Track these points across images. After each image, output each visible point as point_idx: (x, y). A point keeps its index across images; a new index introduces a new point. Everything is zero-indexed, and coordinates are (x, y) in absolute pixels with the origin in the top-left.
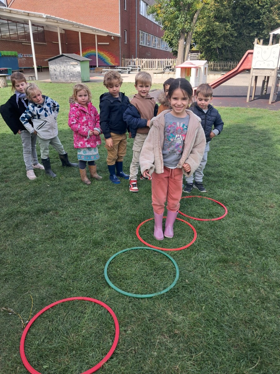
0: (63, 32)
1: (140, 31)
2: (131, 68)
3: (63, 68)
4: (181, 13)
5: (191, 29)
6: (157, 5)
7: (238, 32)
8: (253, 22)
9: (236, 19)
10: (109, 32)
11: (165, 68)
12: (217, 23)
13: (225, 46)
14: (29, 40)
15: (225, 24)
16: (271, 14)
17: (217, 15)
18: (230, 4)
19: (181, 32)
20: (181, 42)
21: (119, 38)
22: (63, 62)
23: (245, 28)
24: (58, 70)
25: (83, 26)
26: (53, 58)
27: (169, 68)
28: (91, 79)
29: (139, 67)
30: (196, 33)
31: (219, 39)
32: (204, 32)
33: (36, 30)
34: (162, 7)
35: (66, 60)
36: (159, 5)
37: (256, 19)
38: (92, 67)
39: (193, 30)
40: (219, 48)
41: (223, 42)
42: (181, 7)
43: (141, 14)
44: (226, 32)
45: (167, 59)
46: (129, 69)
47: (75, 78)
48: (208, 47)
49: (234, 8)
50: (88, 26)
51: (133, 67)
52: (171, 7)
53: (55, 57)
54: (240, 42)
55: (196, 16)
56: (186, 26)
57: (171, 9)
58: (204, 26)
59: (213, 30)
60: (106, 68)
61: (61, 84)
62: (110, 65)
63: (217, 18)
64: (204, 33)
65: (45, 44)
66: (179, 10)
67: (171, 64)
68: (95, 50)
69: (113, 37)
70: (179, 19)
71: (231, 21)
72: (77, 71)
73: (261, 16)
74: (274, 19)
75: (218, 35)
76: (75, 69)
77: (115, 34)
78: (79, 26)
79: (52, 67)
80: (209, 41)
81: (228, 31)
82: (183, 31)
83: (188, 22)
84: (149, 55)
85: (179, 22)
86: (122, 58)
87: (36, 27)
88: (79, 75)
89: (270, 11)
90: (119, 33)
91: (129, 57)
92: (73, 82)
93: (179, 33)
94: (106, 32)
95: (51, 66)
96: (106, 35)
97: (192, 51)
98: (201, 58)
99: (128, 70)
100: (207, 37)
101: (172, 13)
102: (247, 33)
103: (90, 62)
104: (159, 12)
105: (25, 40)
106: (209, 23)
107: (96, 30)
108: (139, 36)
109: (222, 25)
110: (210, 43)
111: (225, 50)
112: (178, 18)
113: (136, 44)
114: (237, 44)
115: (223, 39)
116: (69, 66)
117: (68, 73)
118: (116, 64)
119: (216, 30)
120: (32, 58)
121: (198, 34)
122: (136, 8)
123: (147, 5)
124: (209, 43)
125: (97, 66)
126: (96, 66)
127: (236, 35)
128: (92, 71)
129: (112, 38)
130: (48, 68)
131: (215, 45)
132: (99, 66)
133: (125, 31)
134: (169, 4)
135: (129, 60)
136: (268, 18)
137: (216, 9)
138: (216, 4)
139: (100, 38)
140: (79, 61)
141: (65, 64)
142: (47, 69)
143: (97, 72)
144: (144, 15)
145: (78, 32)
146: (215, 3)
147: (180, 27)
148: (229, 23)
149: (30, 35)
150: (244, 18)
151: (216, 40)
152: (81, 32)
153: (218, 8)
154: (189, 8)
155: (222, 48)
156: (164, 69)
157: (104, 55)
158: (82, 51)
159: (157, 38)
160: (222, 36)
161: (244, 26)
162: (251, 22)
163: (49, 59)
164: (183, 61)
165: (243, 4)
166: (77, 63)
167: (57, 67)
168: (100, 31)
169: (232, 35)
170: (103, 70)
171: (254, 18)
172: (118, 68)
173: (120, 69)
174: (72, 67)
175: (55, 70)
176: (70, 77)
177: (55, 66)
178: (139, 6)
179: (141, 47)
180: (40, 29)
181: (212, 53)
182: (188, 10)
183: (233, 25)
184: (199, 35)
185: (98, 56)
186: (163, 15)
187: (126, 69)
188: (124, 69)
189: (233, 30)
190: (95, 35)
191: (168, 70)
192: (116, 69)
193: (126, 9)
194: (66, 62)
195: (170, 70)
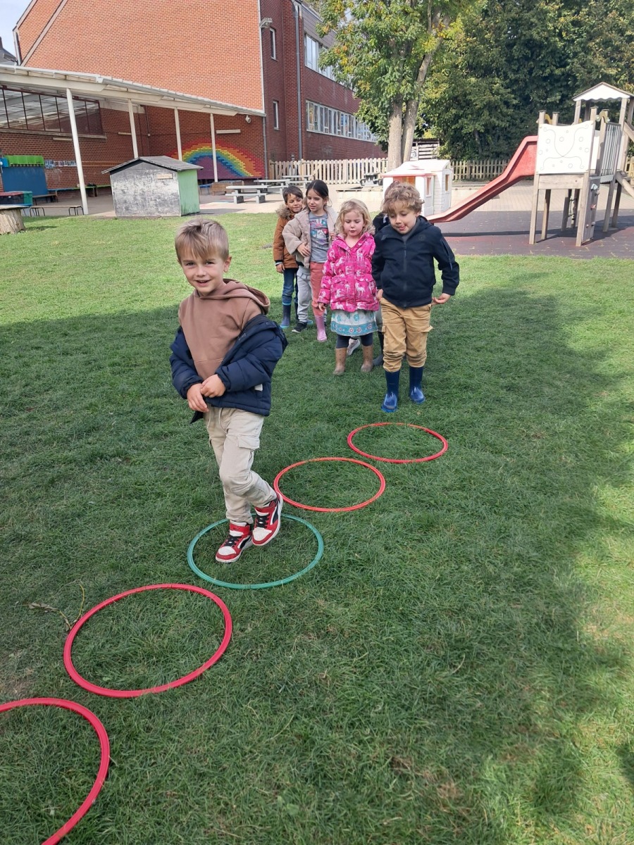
0: (141, 111)
1: (307, 101)
2: (288, 181)
3: (141, 186)
4: (392, 62)
5: (414, 94)
6: (339, 47)
7: (520, 96)
8: (551, 75)
9: (515, 68)
10: (239, 107)
11: (363, 178)
12: (473, 80)
13: (494, 128)
14: (69, 130)
15: (490, 80)
16: (590, 57)
17: (471, 61)
18: (500, 37)
19: (394, 101)
20: (395, 122)
21: (262, 117)
22: (141, 174)
23: (535, 86)
24: (131, 192)
25: (183, 98)
26: (119, 166)
27: (371, 179)
28: (202, 207)
29: (307, 178)
30: (428, 102)
31: (479, 113)
32: (445, 99)
33: (83, 109)
34: (351, 51)
35: (147, 171)
36: (344, 48)
37: (557, 68)
38: (204, 182)
39: (419, 96)
40: (479, 133)
41: (488, 118)
42: (390, 49)
43: (309, 66)
44: (493, 99)
45: (367, 159)
46: (284, 183)
47: (168, 206)
48: (456, 130)
49: (510, 46)
50: (194, 97)
51: (294, 180)
52: (370, 49)
53: (125, 164)
54: (526, 118)
55: (424, 67)
56: (403, 88)
57: (371, 55)
58: (444, 87)
59: (465, 95)
60: (234, 184)
61: (138, 221)
62: (244, 177)
63: (473, 68)
64: (446, 101)
65: (102, 137)
66: (388, 56)
67: (377, 170)
68: (211, 146)
69: (249, 116)
70: (388, 75)
71: (504, 73)
72: (170, 192)
73: (569, 61)
74: (597, 67)
75: (476, 105)
76: (166, 188)
77: (253, 110)
78: (174, 98)
79: (119, 185)
80: (457, 117)
81: (498, 94)
82: (397, 100)
83: (408, 81)
84: (328, 151)
85: (388, 81)
86: (270, 161)
87: (83, 103)
88: (176, 200)
89: (587, 50)
90: (262, 109)
91: (286, 158)
92: (162, 215)
93: (390, 103)
94: (232, 107)
95: (115, 183)
96: (233, 114)
97: (422, 140)
98: (442, 155)
99: (282, 185)
100: (454, 111)
101: (373, 64)
102: (539, 97)
103: (199, 171)
104: (345, 61)
105: (59, 130)
106: (453, 80)
107: (211, 104)
108: (306, 114)
109: (484, 84)
110: (460, 121)
111: (494, 135)
112: (386, 72)
113: (300, 129)
114: (518, 121)
115: (486, 113)
116: (153, 183)
117: (152, 197)
118: (258, 174)
119: (470, 94)
120: (76, 168)
121: (432, 105)
122: (298, 54)
123: (321, 45)
124: (458, 122)
125: (216, 180)
126: (213, 180)
127: (515, 102)
128: (205, 191)
129: (247, 119)
130: (110, 188)
131: (471, 126)
132: (219, 180)
133: (275, 104)
134: (366, 45)
135: (286, 164)
136: (583, 65)
137: (470, 48)
138: (468, 39)
139: (221, 121)
140: (175, 170)
141: (144, 179)
142: (108, 190)
143: (215, 193)
144: (314, 69)
145: (174, 110)
146: (467, 36)
147: (390, 92)
148: (498, 77)
149: (69, 121)
150: (533, 66)
151: (472, 114)
152: (179, 110)
153: (474, 48)
154: (408, 50)
155: (487, 131)
156: (361, 182)
157: (230, 156)
158: (183, 149)
159: (345, 114)
160: (485, 106)
161: (533, 82)
162: (547, 75)
163: (110, 169)
164: (400, 163)
165: (528, 37)
166: (170, 175)
167: (128, 185)
168: (220, 105)
169: (507, 104)
170: (227, 188)
171: (554, 65)
172: (260, 184)
173: (265, 183)
174: (160, 184)
175: (124, 193)
176: (156, 205)
177: (124, 183)
178: (303, 49)
179: (310, 135)
180: (90, 106)
181: (464, 143)
182: (408, 55)
183: (508, 81)
184: (434, 106)
185: (217, 158)
186: (352, 68)
187: (279, 185)
188: (275, 184)
189: (508, 93)
190: (209, 115)
191: (369, 183)
192: (256, 184)
193: (274, 58)
194: (146, 174)
195: (375, 183)
